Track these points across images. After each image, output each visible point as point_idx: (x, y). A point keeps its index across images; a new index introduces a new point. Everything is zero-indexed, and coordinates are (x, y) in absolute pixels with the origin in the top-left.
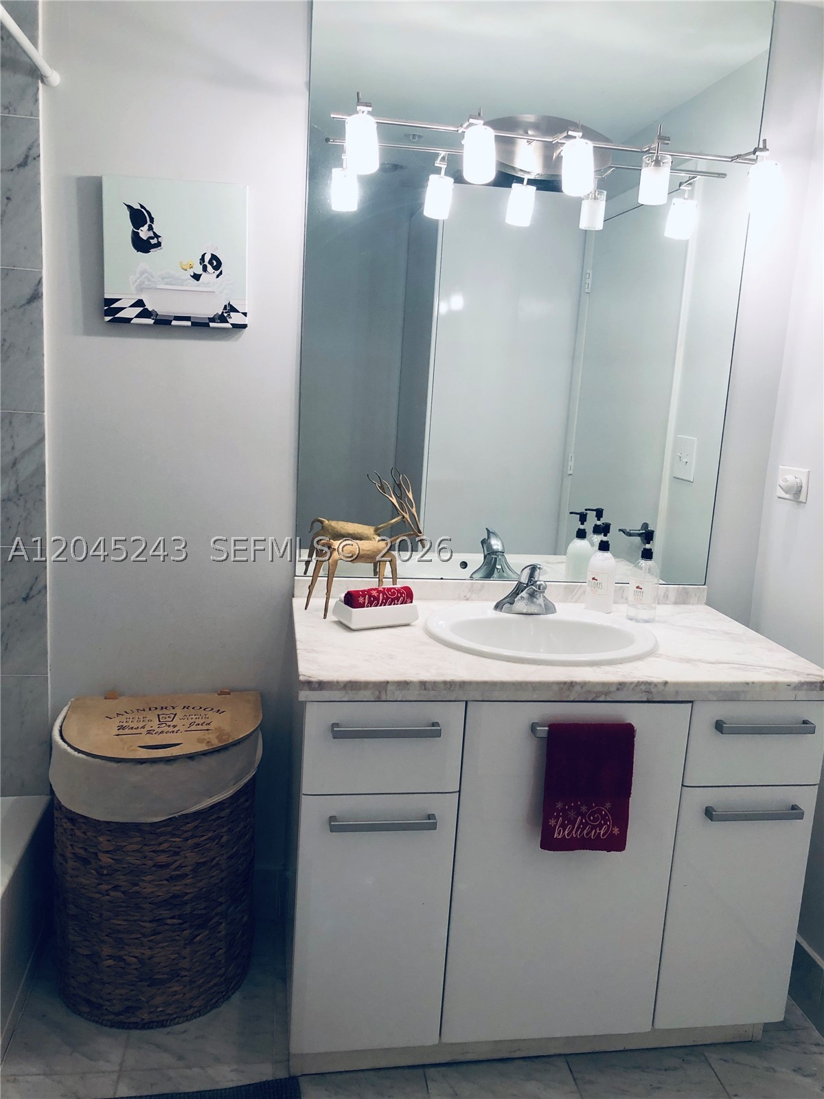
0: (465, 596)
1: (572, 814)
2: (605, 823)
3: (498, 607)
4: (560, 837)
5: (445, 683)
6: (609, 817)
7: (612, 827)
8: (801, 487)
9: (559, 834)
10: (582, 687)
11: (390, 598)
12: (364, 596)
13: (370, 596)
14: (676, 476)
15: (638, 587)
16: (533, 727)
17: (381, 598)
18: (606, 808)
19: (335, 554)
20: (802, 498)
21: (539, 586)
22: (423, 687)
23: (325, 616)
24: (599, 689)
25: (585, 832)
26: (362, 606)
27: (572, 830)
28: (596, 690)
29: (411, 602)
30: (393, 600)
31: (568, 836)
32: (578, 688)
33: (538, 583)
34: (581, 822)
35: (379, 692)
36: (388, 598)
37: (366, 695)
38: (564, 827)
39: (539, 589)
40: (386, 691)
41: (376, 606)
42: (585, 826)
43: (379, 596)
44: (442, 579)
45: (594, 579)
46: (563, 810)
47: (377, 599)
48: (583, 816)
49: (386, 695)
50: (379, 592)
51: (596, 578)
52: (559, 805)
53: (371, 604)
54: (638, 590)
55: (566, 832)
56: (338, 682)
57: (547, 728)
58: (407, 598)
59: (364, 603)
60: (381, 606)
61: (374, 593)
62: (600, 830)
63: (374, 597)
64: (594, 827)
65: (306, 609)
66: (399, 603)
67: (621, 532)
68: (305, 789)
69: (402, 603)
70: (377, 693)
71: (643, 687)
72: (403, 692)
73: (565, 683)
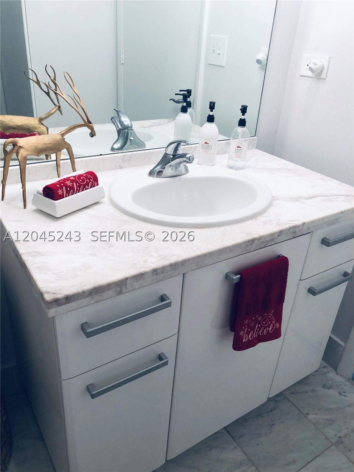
0: (120, 166)
1: (252, 324)
2: (272, 323)
3: (151, 173)
4: (246, 340)
5: (171, 265)
6: (273, 318)
7: (276, 324)
8: (323, 68)
9: (246, 339)
10: (259, 241)
11: (81, 185)
12: (61, 188)
13: (67, 187)
14: (210, 63)
15: (238, 147)
16: (227, 277)
17: (75, 186)
18: (271, 314)
19: (22, 152)
20: (323, 76)
21: (189, 158)
22: (155, 274)
23: (25, 207)
24: (269, 238)
25: (260, 332)
26: (62, 197)
27: (253, 333)
28: (266, 240)
29: (98, 185)
30: (84, 186)
31: (251, 338)
32: (256, 242)
33: (188, 156)
34: (258, 327)
35: (121, 288)
36: (80, 185)
37: (110, 293)
38: (248, 333)
39: (189, 160)
40: (126, 286)
41: (73, 194)
42: (260, 328)
43: (73, 185)
44: (101, 155)
45: (206, 143)
46: (248, 324)
47: (72, 188)
48: (259, 323)
49: (126, 288)
50: (72, 181)
51: (208, 142)
52: (246, 322)
53: (68, 194)
54: (238, 148)
55: (250, 336)
56: (83, 292)
57: (239, 276)
58: (94, 182)
59: (63, 194)
60: (76, 193)
61: (69, 183)
62: (269, 328)
63: (69, 187)
64: (265, 328)
65: (2, 200)
66: (89, 187)
67: (172, 100)
68: (64, 376)
69: (91, 188)
70: (119, 289)
71: (292, 230)
72: (140, 282)
73: (249, 241)
